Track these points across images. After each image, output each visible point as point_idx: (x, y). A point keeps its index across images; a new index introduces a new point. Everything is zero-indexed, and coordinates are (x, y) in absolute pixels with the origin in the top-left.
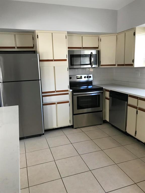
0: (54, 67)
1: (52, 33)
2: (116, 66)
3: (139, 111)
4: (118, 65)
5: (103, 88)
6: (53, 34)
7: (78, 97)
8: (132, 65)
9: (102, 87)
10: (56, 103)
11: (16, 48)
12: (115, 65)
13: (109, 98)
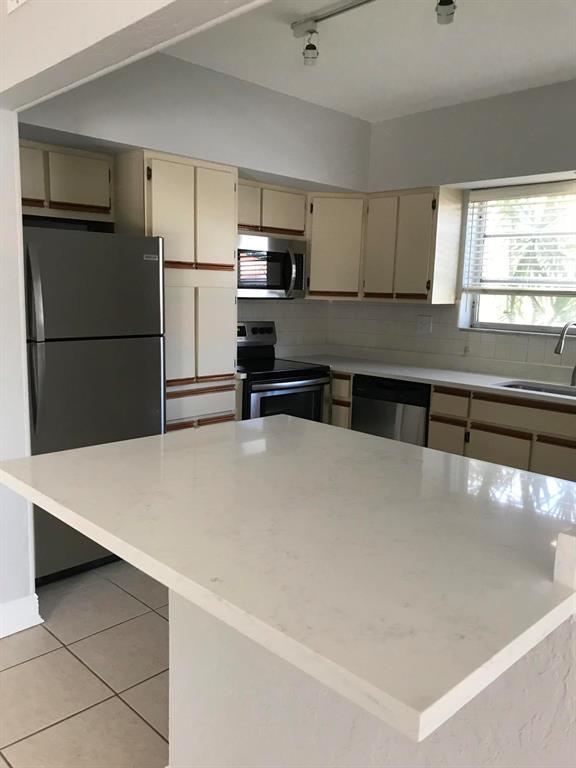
0: (196, 289)
1: (195, 168)
2: (360, 298)
3: (473, 433)
4: (367, 295)
5: (328, 367)
6: (199, 170)
7: (263, 400)
8: (425, 297)
9: (324, 363)
10: (195, 424)
11: (45, 204)
12: (355, 294)
13: (350, 400)
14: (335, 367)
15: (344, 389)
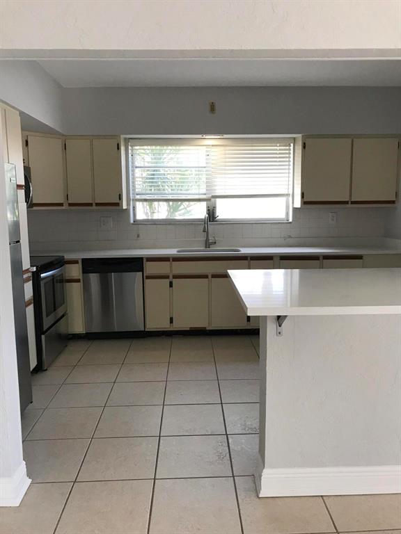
2: (65, 207)
4: (70, 205)
5: (63, 257)
8: (118, 204)
12: (61, 205)
13: (81, 278)
14: (68, 256)
15: (75, 271)
